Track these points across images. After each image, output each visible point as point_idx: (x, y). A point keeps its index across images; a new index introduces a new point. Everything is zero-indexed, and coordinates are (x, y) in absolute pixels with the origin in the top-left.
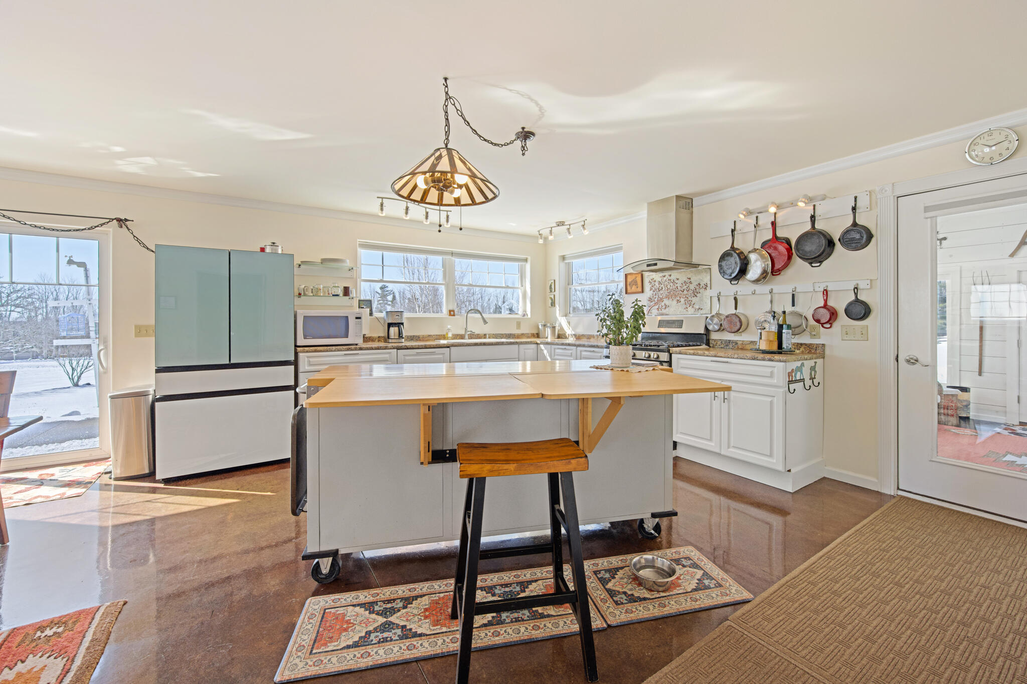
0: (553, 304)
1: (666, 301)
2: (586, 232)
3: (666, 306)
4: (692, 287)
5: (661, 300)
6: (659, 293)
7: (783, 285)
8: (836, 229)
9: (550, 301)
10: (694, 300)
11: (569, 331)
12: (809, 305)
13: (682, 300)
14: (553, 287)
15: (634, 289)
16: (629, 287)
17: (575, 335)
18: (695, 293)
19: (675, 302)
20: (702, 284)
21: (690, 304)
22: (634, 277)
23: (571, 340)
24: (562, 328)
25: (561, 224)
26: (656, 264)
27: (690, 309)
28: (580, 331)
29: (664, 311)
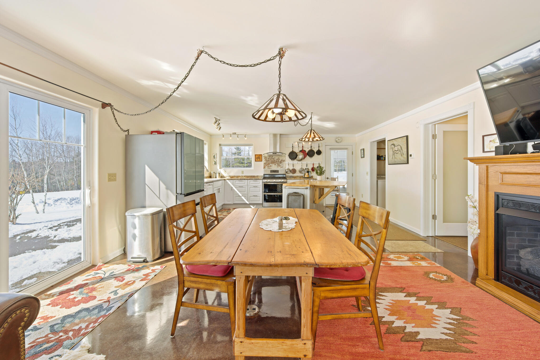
0: (215, 163)
1: (271, 164)
2: (246, 139)
3: (271, 166)
4: (280, 161)
5: (269, 164)
6: (268, 162)
7: (304, 162)
8: (315, 150)
9: (214, 162)
10: (280, 164)
11: (225, 174)
12: (310, 167)
13: (276, 164)
14: (216, 156)
15: (258, 160)
16: (256, 159)
17: (230, 176)
18: (281, 162)
19: (274, 165)
20: (283, 160)
21: (279, 166)
22: (258, 156)
23: (228, 178)
24: (222, 174)
25: (235, 133)
26: (276, 154)
27: (279, 167)
28: (232, 174)
29: (270, 167)
